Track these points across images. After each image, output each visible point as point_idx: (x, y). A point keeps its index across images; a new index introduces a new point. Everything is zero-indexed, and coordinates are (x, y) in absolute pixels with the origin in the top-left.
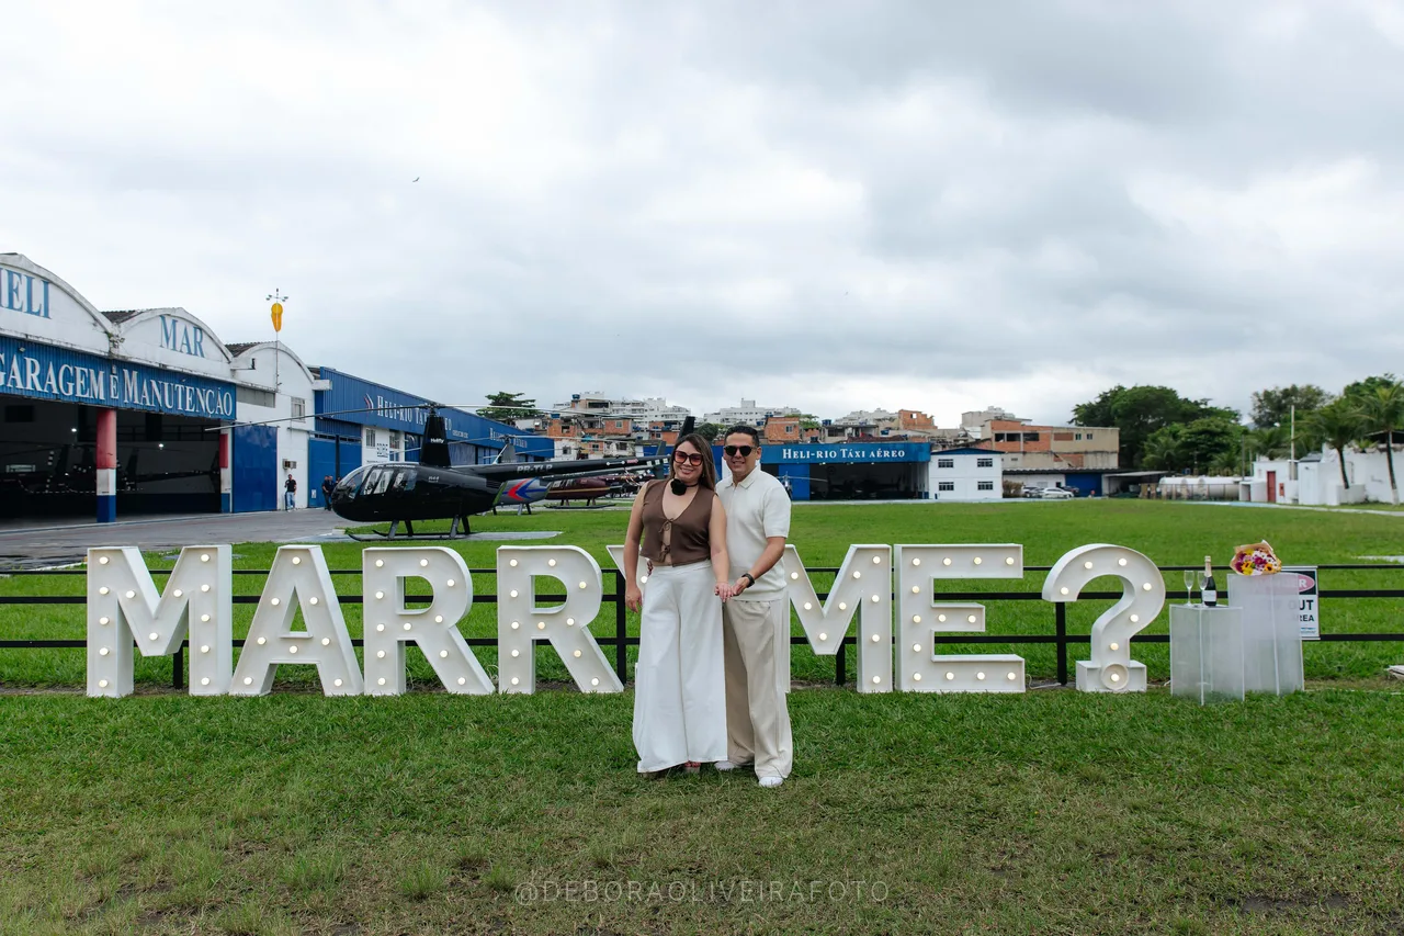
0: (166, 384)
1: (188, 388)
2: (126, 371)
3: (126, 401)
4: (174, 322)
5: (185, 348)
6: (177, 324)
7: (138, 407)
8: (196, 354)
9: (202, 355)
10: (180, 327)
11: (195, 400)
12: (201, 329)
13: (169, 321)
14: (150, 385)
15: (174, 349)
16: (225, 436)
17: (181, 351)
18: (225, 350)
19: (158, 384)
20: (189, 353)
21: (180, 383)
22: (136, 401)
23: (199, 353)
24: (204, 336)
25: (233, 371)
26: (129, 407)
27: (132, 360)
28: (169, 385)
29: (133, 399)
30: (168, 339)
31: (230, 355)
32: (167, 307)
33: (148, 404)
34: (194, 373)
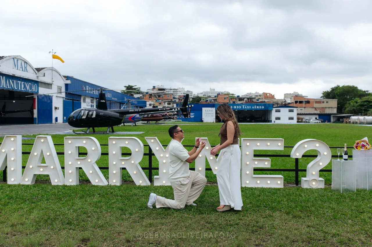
0: (15, 81)
1: (22, 82)
2: (1, 77)
3: (1, 86)
4: (17, 60)
5: (21, 69)
6: (18, 61)
7: (5, 89)
8: (25, 71)
9: (27, 72)
10: (19, 62)
11: (25, 86)
12: (26, 63)
13: (16, 60)
14: (9, 81)
15: (17, 69)
16: (35, 98)
17: (20, 70)
18: (35, 70)
19: (12, 81)
20: (23, 71)
21: (20, 81)
22: (5, 87)
23: (26, 71)
24: (28, 65)
25: (38, 77)
26: (2, 88)
27: (3, 73)
28: (16, 82)
29: (4, 86)
30: (15, 66)
31: (36, 72)
32: (15, 55)
33: (9, 87)
34: (24, 77)
